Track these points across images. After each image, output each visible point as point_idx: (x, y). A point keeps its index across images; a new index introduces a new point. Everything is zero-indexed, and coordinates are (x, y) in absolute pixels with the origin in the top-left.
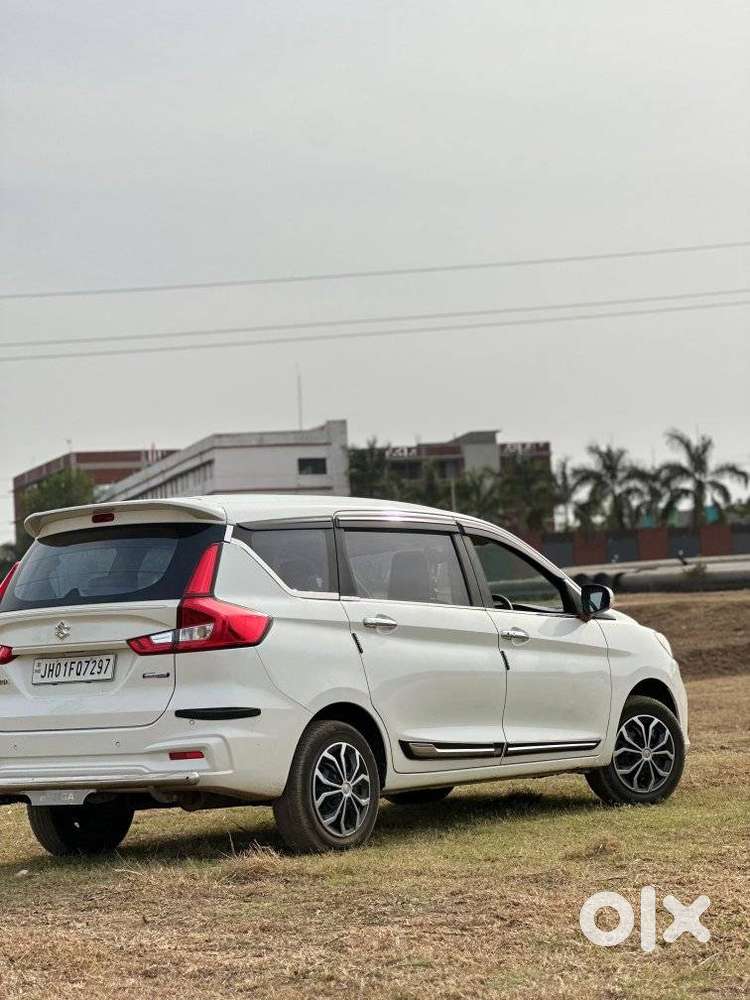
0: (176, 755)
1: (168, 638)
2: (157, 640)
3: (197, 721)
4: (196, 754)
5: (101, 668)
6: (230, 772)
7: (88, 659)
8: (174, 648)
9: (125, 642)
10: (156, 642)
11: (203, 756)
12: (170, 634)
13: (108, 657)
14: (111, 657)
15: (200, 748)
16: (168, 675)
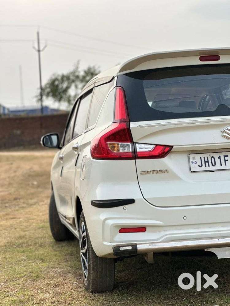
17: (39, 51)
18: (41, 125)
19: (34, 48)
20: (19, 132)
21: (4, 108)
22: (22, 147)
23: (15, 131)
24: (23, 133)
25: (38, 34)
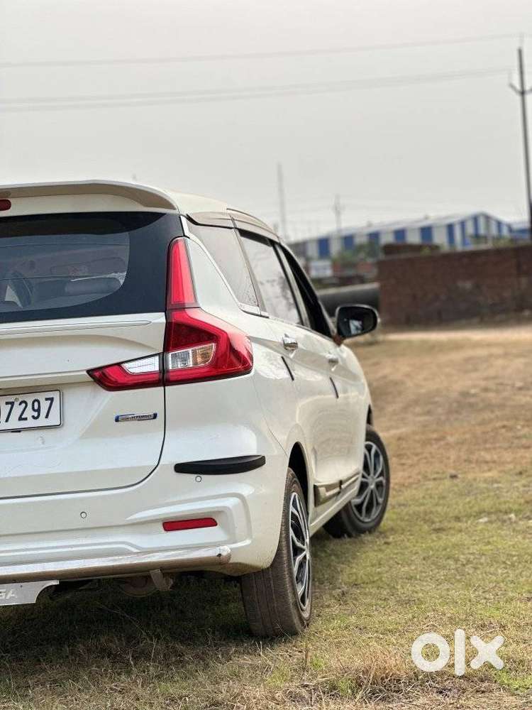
0: (171, 525)
1: (152, 365)
2: (134, 368)
3: (205, 477)
4: (206, 521)
5: (38, 411)
6: (248, 542)
7: (11, 399)
8: (163, 379)
9: (85, 373)
10: (132, 371)
11: (216, 525)
12: (156, 360)
13: (50, 395)
14: (56, 395)
15: (214, 512)
16: (155, 416)
17: (523, 93)
18: (519, 266)
19: (512, 86)
20: (468, 285)
21: (499, 224)
22: (476, 320)
23: (460, 284)
24: (477, 286)
25: (520, 52)
